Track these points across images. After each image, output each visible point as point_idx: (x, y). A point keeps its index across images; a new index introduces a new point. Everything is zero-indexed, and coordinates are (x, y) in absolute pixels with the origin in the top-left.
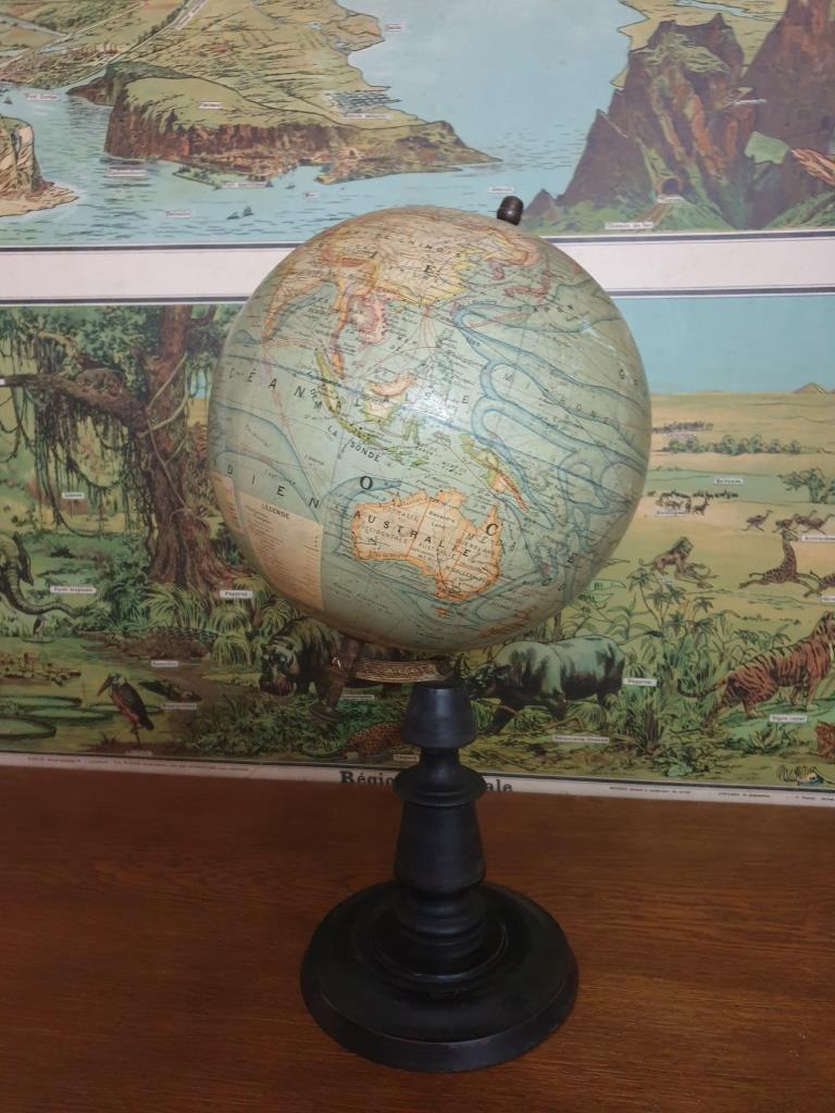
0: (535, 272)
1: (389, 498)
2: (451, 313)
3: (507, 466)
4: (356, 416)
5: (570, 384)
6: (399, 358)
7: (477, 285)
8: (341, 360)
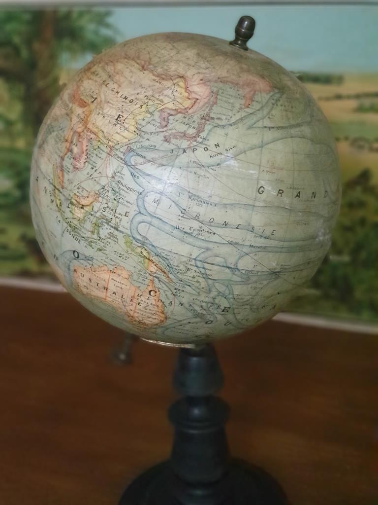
0: (195, 118)
1: (89, 266)
2: (124, 154)
3: (156, 257)
4: (68, 215)
5: (204, 205)
6: (91, 182)
7: (145, 132)
8: (63, 176)
